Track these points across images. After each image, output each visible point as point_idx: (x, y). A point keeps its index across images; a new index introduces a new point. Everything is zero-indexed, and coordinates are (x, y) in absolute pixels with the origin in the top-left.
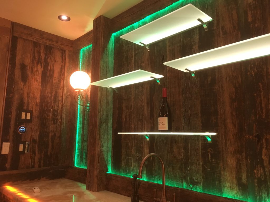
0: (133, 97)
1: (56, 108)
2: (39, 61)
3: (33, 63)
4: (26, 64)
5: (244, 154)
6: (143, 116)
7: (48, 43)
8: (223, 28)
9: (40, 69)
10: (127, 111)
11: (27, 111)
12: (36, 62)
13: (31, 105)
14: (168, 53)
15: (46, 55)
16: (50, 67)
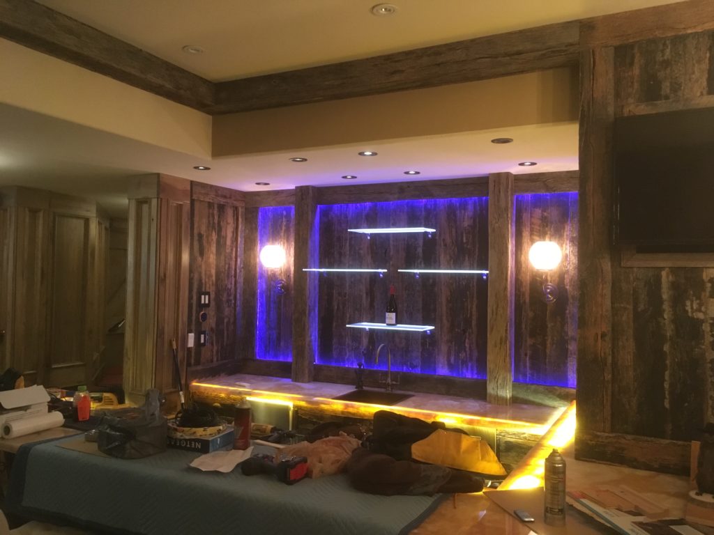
0: (347, 284)
1: (229, 286)
2: (214, 228)
3: (208, 230)
4: (202, 232)
5: (453, 343)
6: (361, 305)
7: (222, 201)
8: (444, 240)
9: (214, 237)
10: (340, 298)
11: (205, 294)
12: (210, 228)
13: (208, 285)
14: (391, 247)
15: (219, 217)
16: (223, 234)
